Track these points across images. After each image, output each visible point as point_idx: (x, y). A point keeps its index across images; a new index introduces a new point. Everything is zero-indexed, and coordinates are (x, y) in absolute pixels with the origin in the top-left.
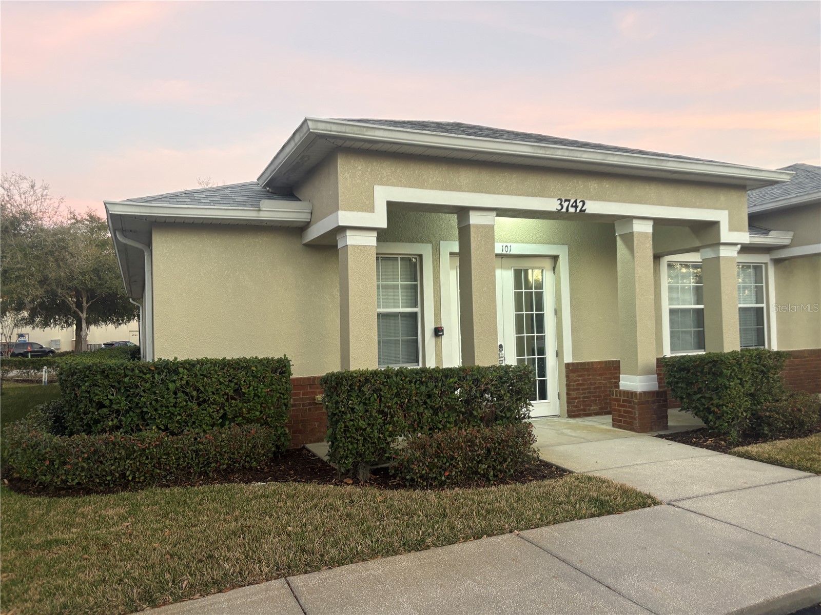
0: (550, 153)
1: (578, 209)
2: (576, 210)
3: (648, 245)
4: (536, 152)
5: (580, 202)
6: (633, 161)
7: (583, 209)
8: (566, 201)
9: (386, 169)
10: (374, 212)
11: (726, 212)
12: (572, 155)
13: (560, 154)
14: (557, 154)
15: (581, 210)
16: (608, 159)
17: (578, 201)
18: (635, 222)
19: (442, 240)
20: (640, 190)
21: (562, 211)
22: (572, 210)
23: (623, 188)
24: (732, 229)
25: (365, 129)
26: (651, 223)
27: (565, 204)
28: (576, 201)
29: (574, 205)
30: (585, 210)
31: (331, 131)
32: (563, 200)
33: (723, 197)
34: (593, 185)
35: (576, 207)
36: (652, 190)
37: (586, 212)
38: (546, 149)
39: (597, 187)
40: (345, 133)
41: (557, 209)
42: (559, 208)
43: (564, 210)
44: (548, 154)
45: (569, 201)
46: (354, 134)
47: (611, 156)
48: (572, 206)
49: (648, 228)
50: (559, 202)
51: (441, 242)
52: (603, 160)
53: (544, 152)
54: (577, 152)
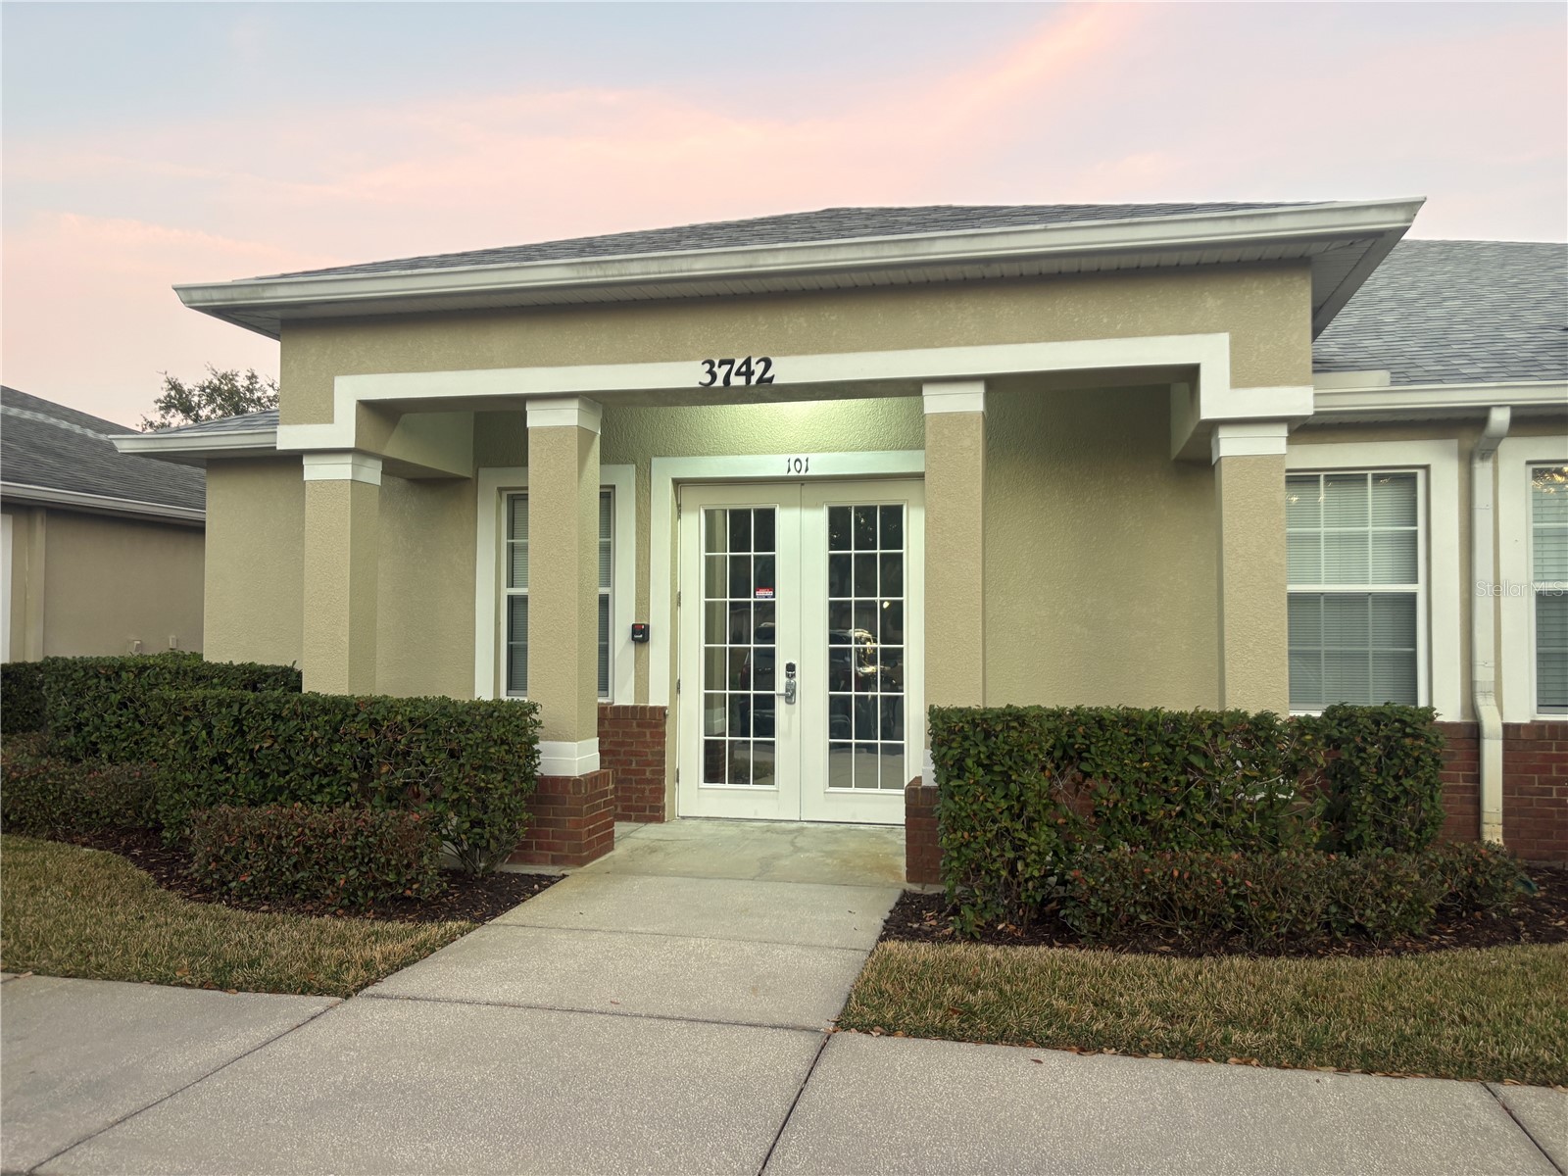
0: (616, 273)
1: (754, 380)
2: (748, 381)
3: (967, 442)
4: (581, 275)
5: (757, 363)
6: (832, 257)
7: (768, 375)
8: (722, 363)
9: (357, 345)
10: (332, 422)
11: (1223, 339)
12: (670, 269)
13: (638, 271)
14: (632, 272)
15: (761, 380)
16: (761, 262)
17: (753, 361)
18: (927, 390)
19: (656, 456)
20: (920, 315)
21: (714, 385)
22: (738, 381)
23: (879, 316)
24: (1242, 377)
25: (260, 289)
26: (979, 389)
27: (721, 372)
28: (748, 362)
29: (744, 369)
30: (773, 376)
31: (212, 301)
32: (717, 362)
33: (1211, 300)
34: (796, 321)
35: (749, 374)
36: (967, 311)
37: (775, 382)
38: (604, 266)
39: (805, 325)
40: (233, 300)
41: (700, 383)
42: (707, 379)
43: (719, 383)
44: (613, 276)
45: (731, 362)
46: (247, 299)
47: (765, 254)
48: (738, 373)
49: (973, 401)
50: (707, 367)
51: (655, 460)
52: (751, 267)
53: (600, 273)
54: (679, 261)
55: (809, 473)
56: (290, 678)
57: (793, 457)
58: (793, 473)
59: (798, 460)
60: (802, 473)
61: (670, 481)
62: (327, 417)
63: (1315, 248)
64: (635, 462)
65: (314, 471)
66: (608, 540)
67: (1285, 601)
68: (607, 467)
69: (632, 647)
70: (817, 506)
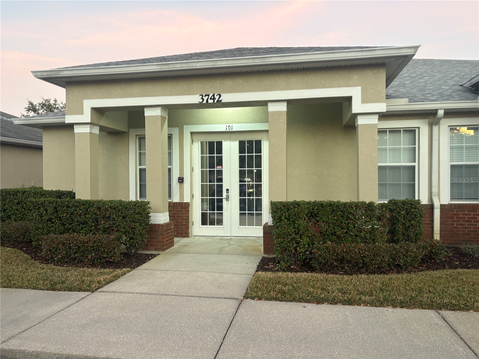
0: (172, 67)
1: (216, 101)
2: (214, 101)
3: (281, 120)
4: (161, 68)
5: (217, 96)
6: (240, 63)
7: (220, 99)
8: (206, 96)
9: (90, 90)
10: (83, 114)
11: (359, 88)
12: (189, 66)
13: (179, 67)
14: (177, 67)
15: (218, 101)
16: (218, 64)
17: (215, 95)
18: (269, 104)
19: (185, 125)
20: (268, 81)
21: (203, 102)
22: (211, 101)
23: (254, 81)
24: (365, 100)
25: (59, 72)
26: (285, 104)
27: (205, 98)
28: (214, 95)
29: (212, 97)
30: (222, 100)
31: (43, 76)
32: (204, 95)
33: (356, 76)
34: (229, 83)
35: (214, 99)
36: (281, 80)
37: (222, 101)
38: (168, 65)
39: (231, 84)
40: (50, 75)
41: (199, 102)
42: (201, 101)
43: (205, 102)
44: (171, 68)
45: (209, 95)
46: (54, 75)
47: (219, 61)
48: (211, 99)
49: (283, 108)
50: (201, 97)
51: (185, 126)
52: (214, 65)
53: (167, 67)
54: (192, 63)
55: (233, 130)
56: (71, 195)
57: (228, 125)
58: (228, 130)
59: (229, 126)
60: (231, 130)
61: (190, 132)
62: (81, 112)
63: (387, 61)
64: (178, 127)
65: (77, 130)
66: (170, 151)
67: (377, 168)
68: (170, 128)
69: (178, 184)
70: (235, 140)
